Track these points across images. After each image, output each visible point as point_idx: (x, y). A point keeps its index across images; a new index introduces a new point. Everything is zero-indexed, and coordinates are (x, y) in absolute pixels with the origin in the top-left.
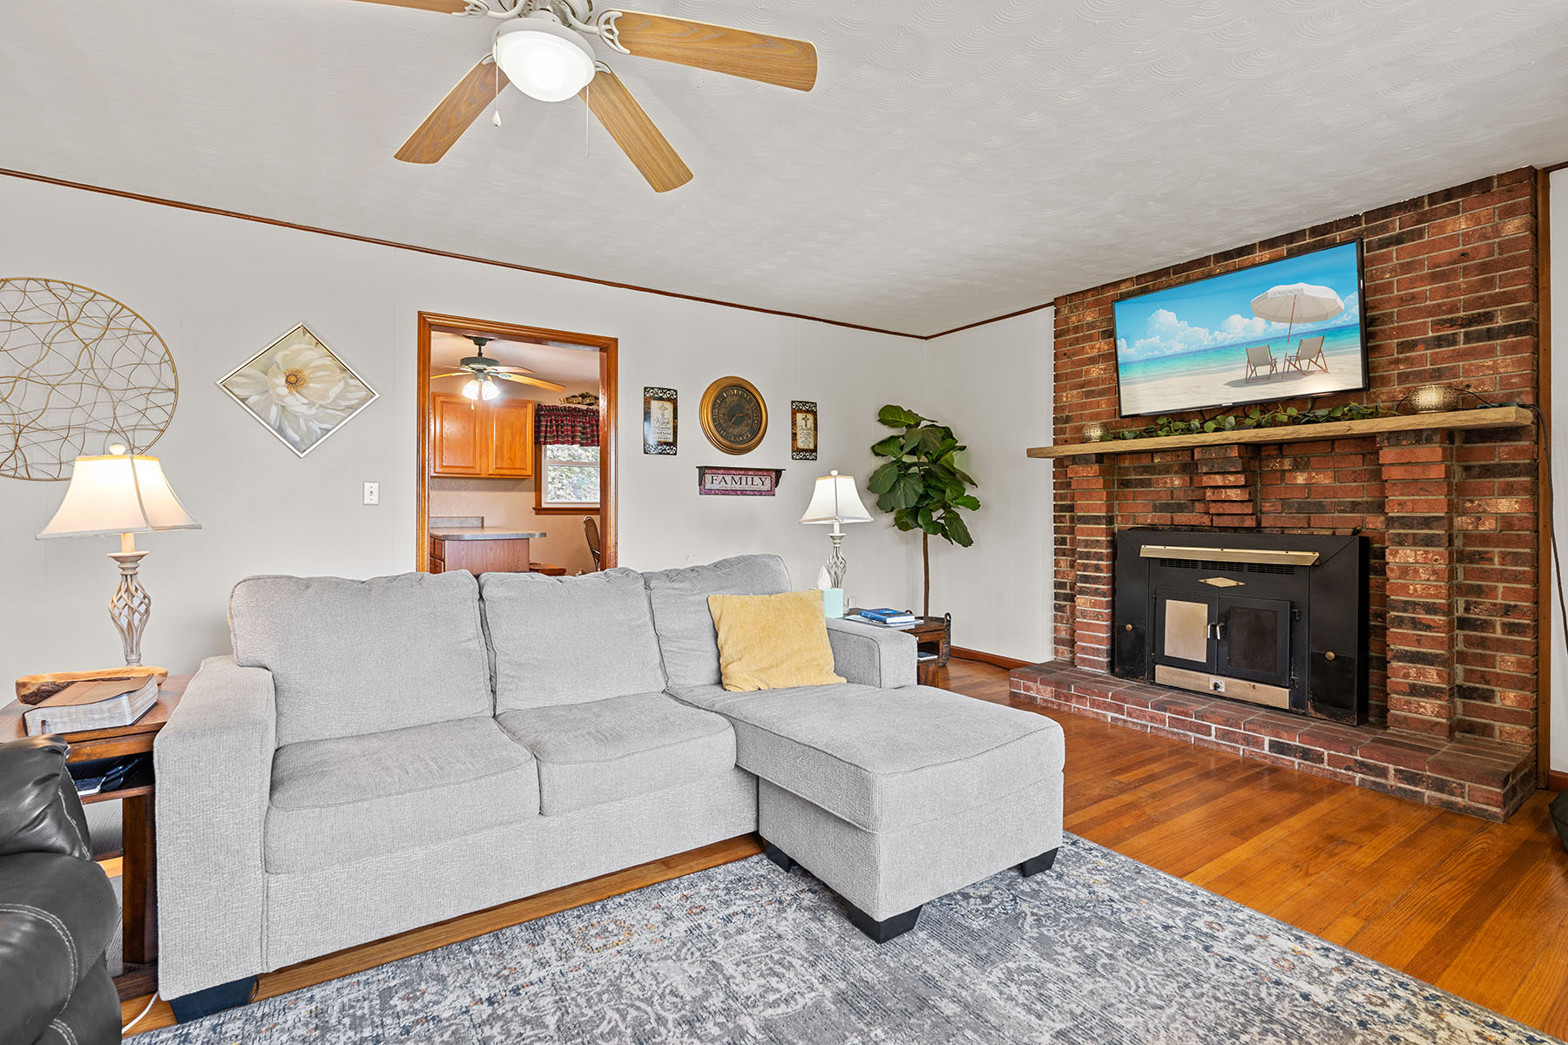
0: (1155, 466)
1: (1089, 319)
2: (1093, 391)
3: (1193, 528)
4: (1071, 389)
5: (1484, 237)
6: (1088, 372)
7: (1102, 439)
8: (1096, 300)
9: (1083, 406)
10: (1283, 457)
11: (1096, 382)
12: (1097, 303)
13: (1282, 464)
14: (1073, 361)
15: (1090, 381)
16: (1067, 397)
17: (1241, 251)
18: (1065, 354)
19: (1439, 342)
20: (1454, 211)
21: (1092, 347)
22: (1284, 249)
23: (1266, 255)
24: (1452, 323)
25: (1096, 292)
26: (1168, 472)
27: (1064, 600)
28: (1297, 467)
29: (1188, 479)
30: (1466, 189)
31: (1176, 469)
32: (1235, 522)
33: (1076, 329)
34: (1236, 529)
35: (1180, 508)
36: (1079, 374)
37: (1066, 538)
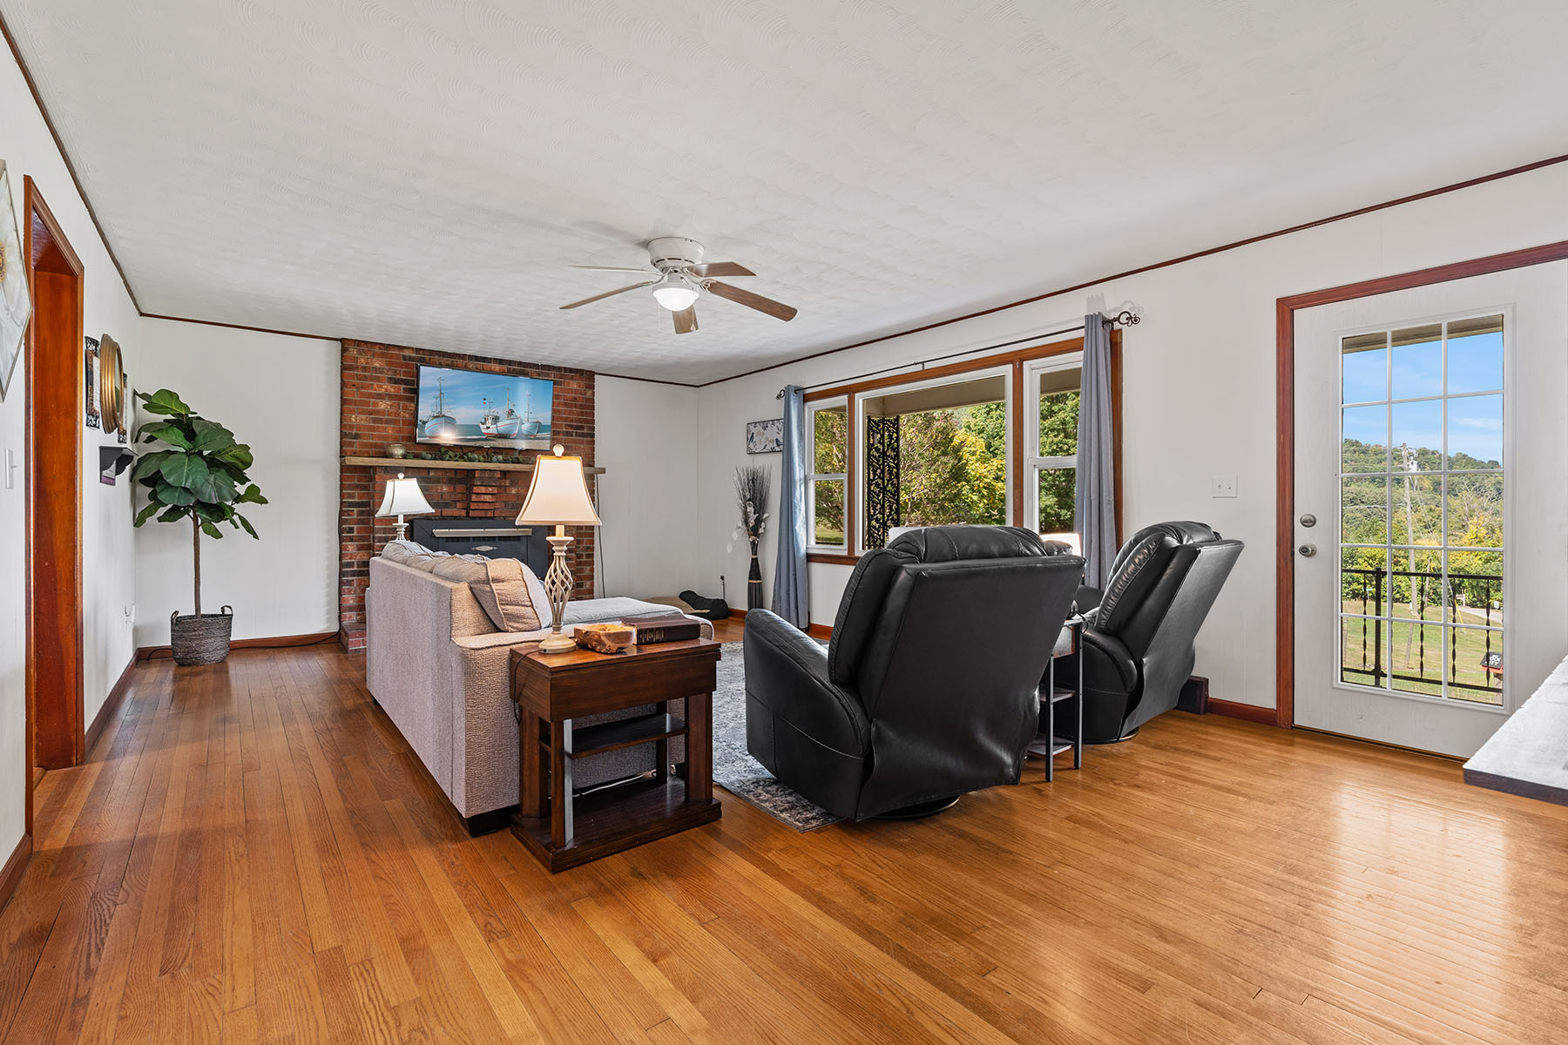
0: (430, 478)
1: (377, 365)
2: (380, 419)
3: (455, 518)
4: (359, 413)
5: (581, 394)
6: (375, 404)
7: (405, 457)
8: (382, 353)
9: (372, 429)
10: (505, 478)
11: (383, 412)
12: (383, 356)
13: (505, 483)
14: (361, 393)
15: (378, 411)
16: (356, 418)
17: (484, 359)
18: (354, 385)
19: (568, 434)
20: (572, 378)
21: (380, 387)
22: (505, 367)
23: (497, 367)
24: (572, 427)
25: (382, 347)
26: (439, 483)
27: (352, 576)
28: (512, 485)
29: (452, 488)
30: (577, 371)
31: (444, 480)
32: (482, 514)
33: (365, 369)
34: (480, 518)
35: (447, 505)
36: (368, 404)
37: (353, 528)
